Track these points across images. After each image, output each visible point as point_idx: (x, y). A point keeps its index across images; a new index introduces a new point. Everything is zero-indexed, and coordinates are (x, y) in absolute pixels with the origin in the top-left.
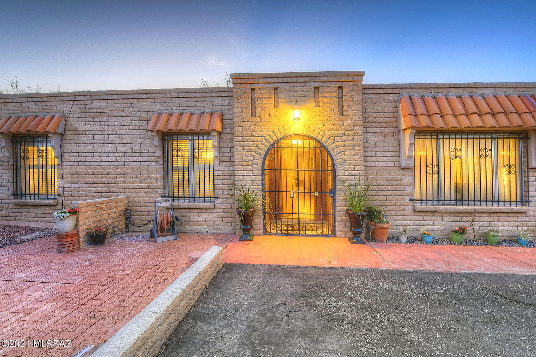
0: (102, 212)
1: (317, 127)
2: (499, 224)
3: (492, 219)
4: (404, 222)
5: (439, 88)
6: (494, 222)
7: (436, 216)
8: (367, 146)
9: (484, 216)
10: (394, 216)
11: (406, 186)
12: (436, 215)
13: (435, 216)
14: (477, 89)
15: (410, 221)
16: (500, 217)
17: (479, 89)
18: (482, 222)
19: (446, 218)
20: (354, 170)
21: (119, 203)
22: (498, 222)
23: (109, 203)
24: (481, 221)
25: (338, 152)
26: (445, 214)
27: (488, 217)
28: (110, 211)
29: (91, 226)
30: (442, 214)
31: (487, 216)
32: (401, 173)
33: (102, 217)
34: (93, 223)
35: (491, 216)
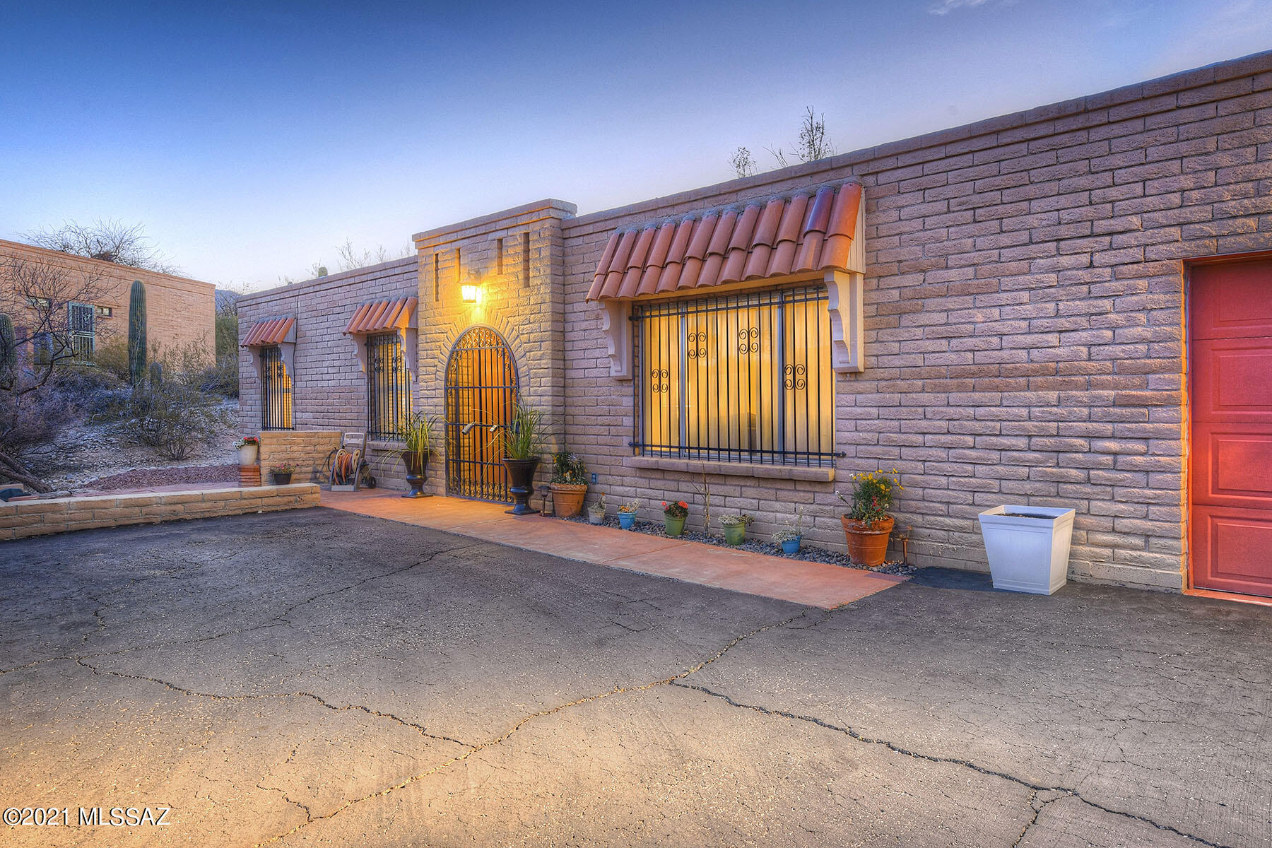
0: (295, 448)
1: (499, 311)
2: (777, 505)
3: (763, 492)
4: (621, 488)
5: (673, 206)
6: (767, 502)
7: (669, 480)
8: (574, 339)
9: (749, 486)
10: (608, 477)
11: (625, 416)
12: (667, 478)
13: (666, 480)
14: (739, 193)
15: (630, 488)
16: (778, 489)
17: (743, 193)
18: (745, 499)
19: (683, 486)
20: (540, 386)
21: (327, 440)
22: (774, 502)
23: (308, 437)
24: (743, 496)
25: (523, 353)
26: (683, 477)
27: (755, 489)
28: (309, 448)
29: (278, 464)
30: (676, 476)
31: (754, 487)
32: (617, 391)
33: (295, 455)
34: (280, 460)
35: (762, 487)
